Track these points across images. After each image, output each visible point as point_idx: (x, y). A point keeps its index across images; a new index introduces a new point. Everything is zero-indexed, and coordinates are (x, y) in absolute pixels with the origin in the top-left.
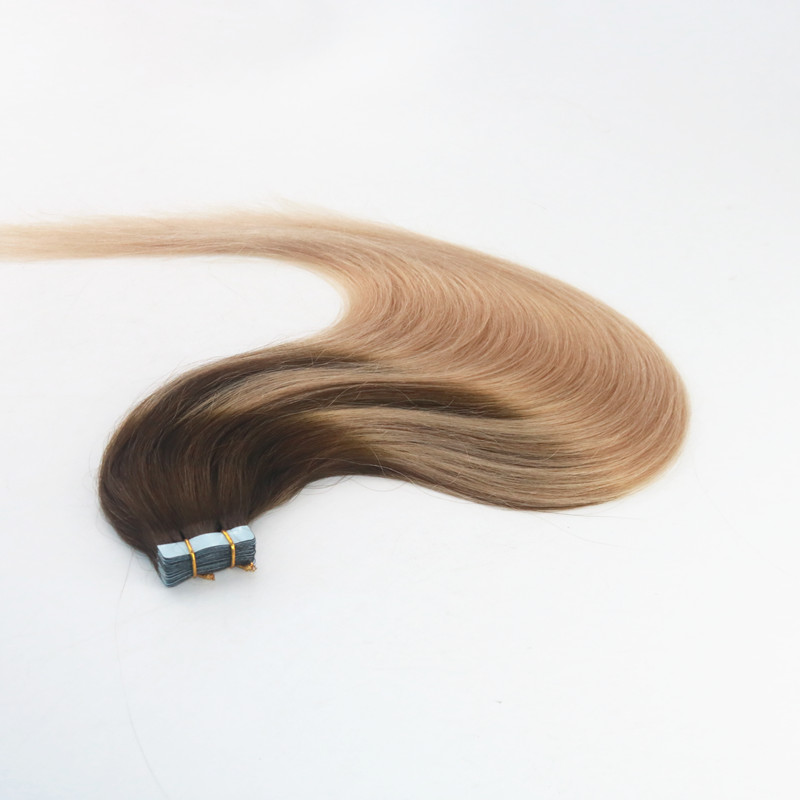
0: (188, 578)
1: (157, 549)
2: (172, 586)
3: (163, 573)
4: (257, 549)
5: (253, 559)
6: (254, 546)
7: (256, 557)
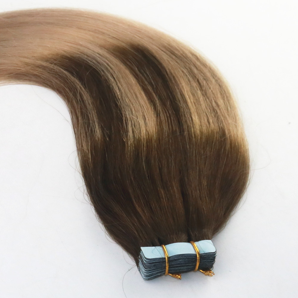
0: (160, 276)
1: (141, 250)
2: (149, 280)
3: (143, 270)
4: (216, 260)
5: (212, 267)
6: (215, 257)
7: (214, 265)
